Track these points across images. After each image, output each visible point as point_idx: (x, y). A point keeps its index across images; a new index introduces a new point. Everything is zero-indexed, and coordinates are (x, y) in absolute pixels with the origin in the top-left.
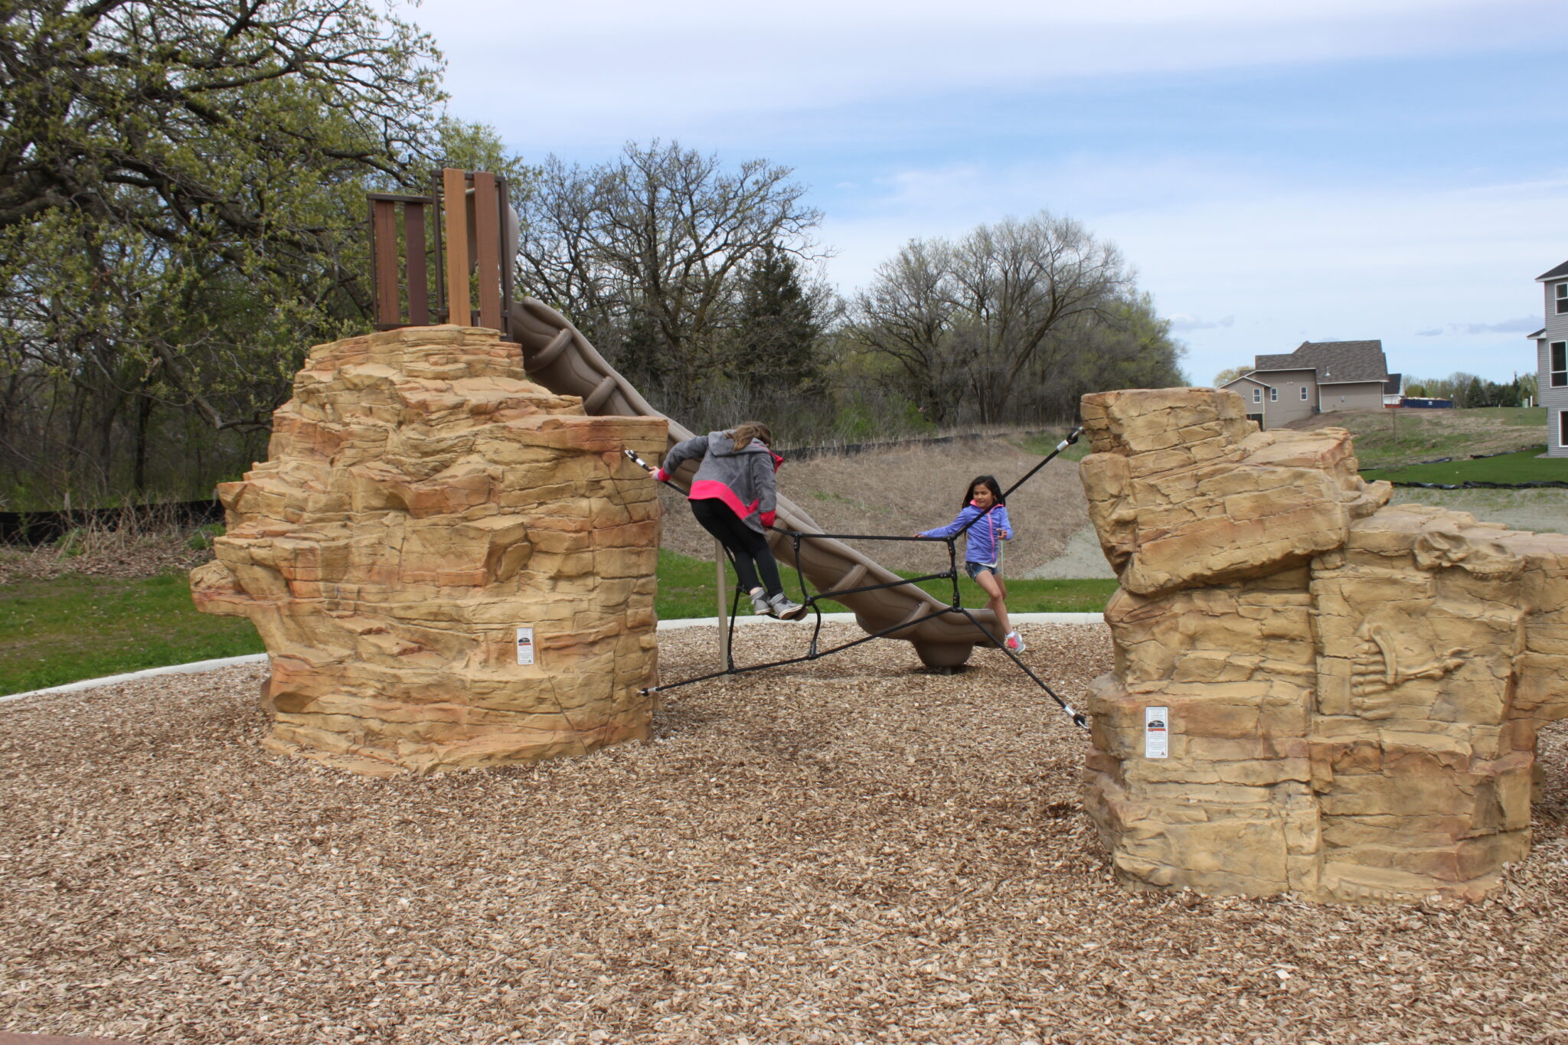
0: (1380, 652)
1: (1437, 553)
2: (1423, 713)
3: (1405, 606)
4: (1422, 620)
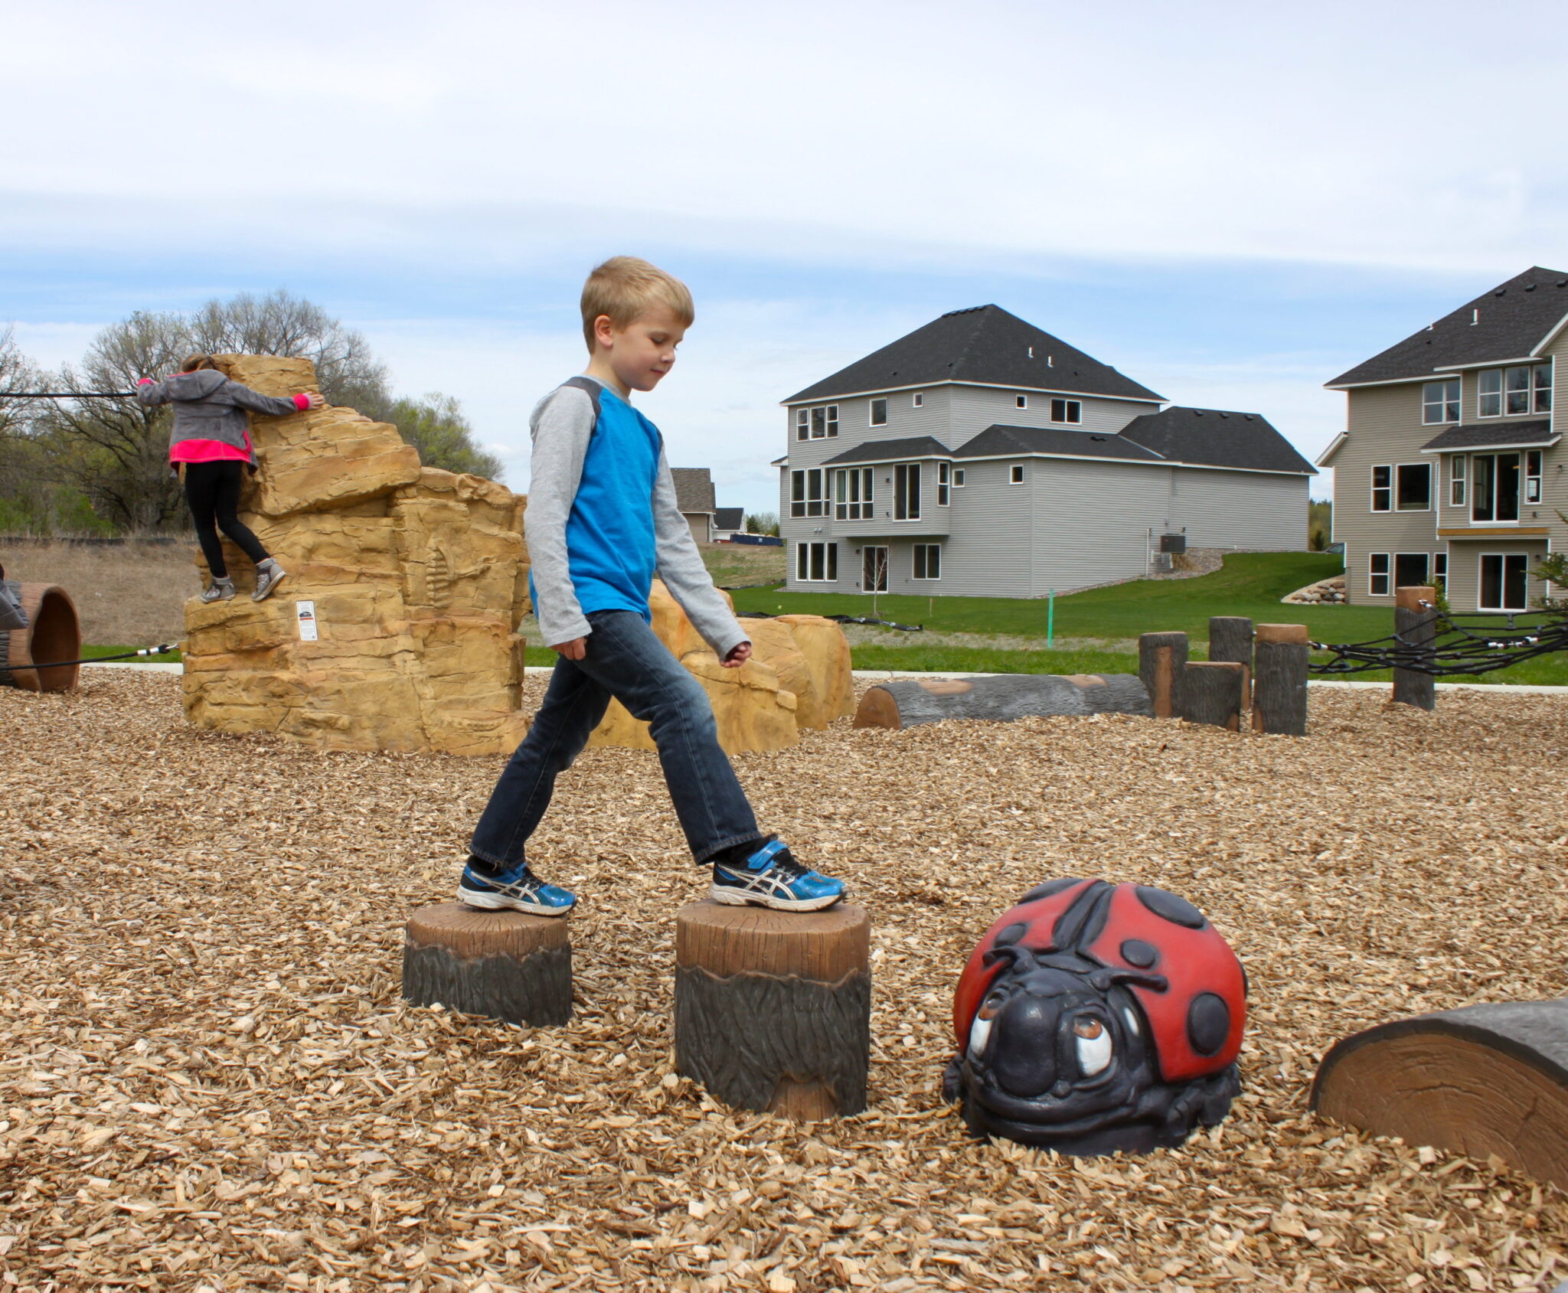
0: (443, 559)
1: (471, 490)
2: (469, 602)
3: (455, 526)
4: (464, 537)
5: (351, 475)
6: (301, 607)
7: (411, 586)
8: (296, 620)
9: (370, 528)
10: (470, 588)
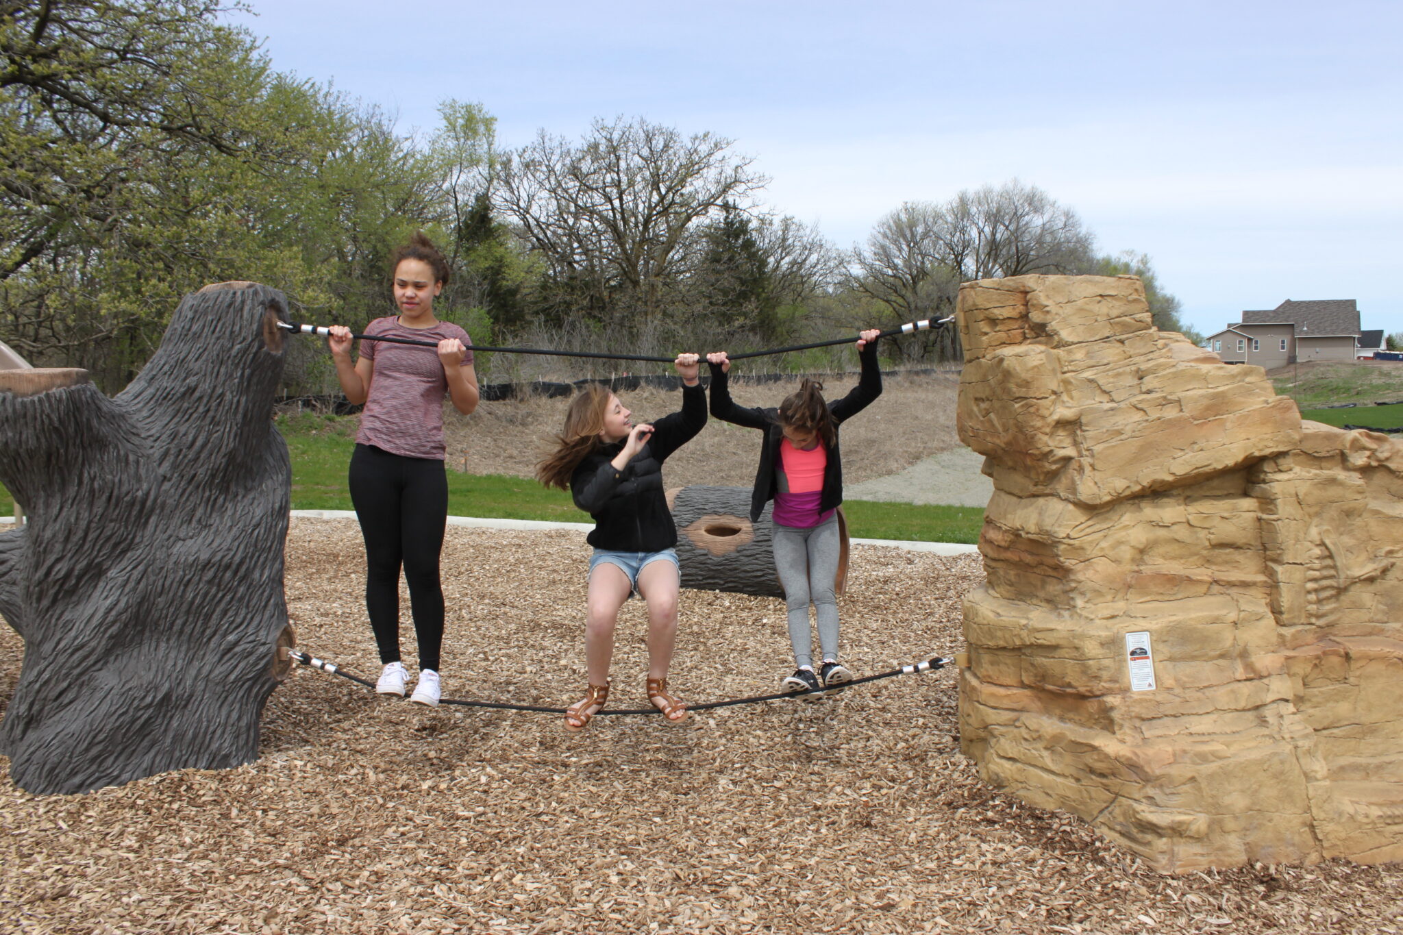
0: (1331, 556)
1: (1368, 453)
2: (1363, 615)
3: (1346, 507)
4: (1358, 522)
5: (1202, 443)
6: (1132, 642)
7: (1286, 600)
8: (1125, 661)
9: (1226, 515)
10: (1365, 595)
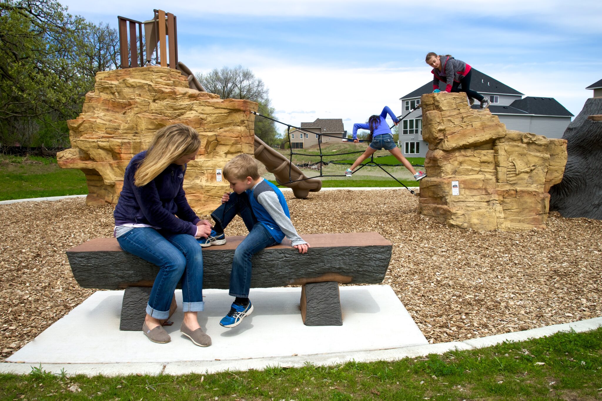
0: (514, 166)
1: (529, 139)
2: (525, 182)
3: (521, 153)
4: (525, 157)
5: (477, 135)
6: (454, 183)
7: (500, 176)
8: (451, 188)
9: (485, 154)
10: (526, 176)
